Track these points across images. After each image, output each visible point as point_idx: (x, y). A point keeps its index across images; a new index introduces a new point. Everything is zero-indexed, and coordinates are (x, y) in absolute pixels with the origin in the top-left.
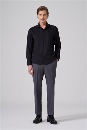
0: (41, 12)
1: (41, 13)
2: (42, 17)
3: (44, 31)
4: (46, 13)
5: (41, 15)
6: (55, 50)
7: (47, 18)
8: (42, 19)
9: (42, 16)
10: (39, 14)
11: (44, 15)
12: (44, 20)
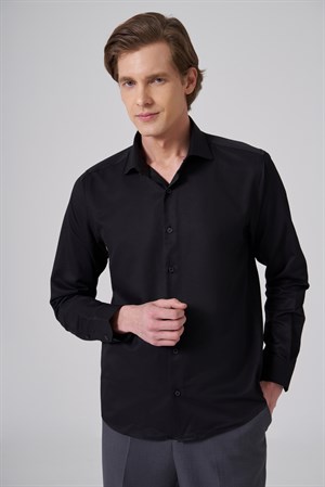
3: (167, 195)
6: (264, 299)
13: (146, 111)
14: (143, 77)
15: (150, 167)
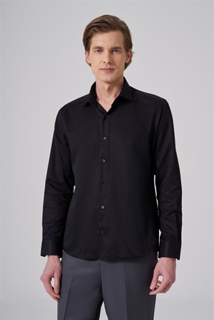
0: (100, 39)
1: (100, 44)
2: (107, 60)
3: (105, 118)
4: (120, 44)
5: (100, 50)
7: (126, 65)
8: (104, 67)
9: (105, 56)
10: (92, 46)
11: (113, 50)
12: (111, 70)
13: (109, 66)
14: (109, 48)
15: (98, 103)
